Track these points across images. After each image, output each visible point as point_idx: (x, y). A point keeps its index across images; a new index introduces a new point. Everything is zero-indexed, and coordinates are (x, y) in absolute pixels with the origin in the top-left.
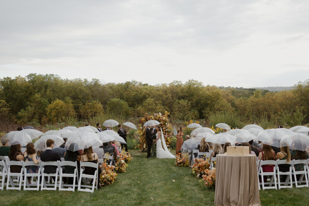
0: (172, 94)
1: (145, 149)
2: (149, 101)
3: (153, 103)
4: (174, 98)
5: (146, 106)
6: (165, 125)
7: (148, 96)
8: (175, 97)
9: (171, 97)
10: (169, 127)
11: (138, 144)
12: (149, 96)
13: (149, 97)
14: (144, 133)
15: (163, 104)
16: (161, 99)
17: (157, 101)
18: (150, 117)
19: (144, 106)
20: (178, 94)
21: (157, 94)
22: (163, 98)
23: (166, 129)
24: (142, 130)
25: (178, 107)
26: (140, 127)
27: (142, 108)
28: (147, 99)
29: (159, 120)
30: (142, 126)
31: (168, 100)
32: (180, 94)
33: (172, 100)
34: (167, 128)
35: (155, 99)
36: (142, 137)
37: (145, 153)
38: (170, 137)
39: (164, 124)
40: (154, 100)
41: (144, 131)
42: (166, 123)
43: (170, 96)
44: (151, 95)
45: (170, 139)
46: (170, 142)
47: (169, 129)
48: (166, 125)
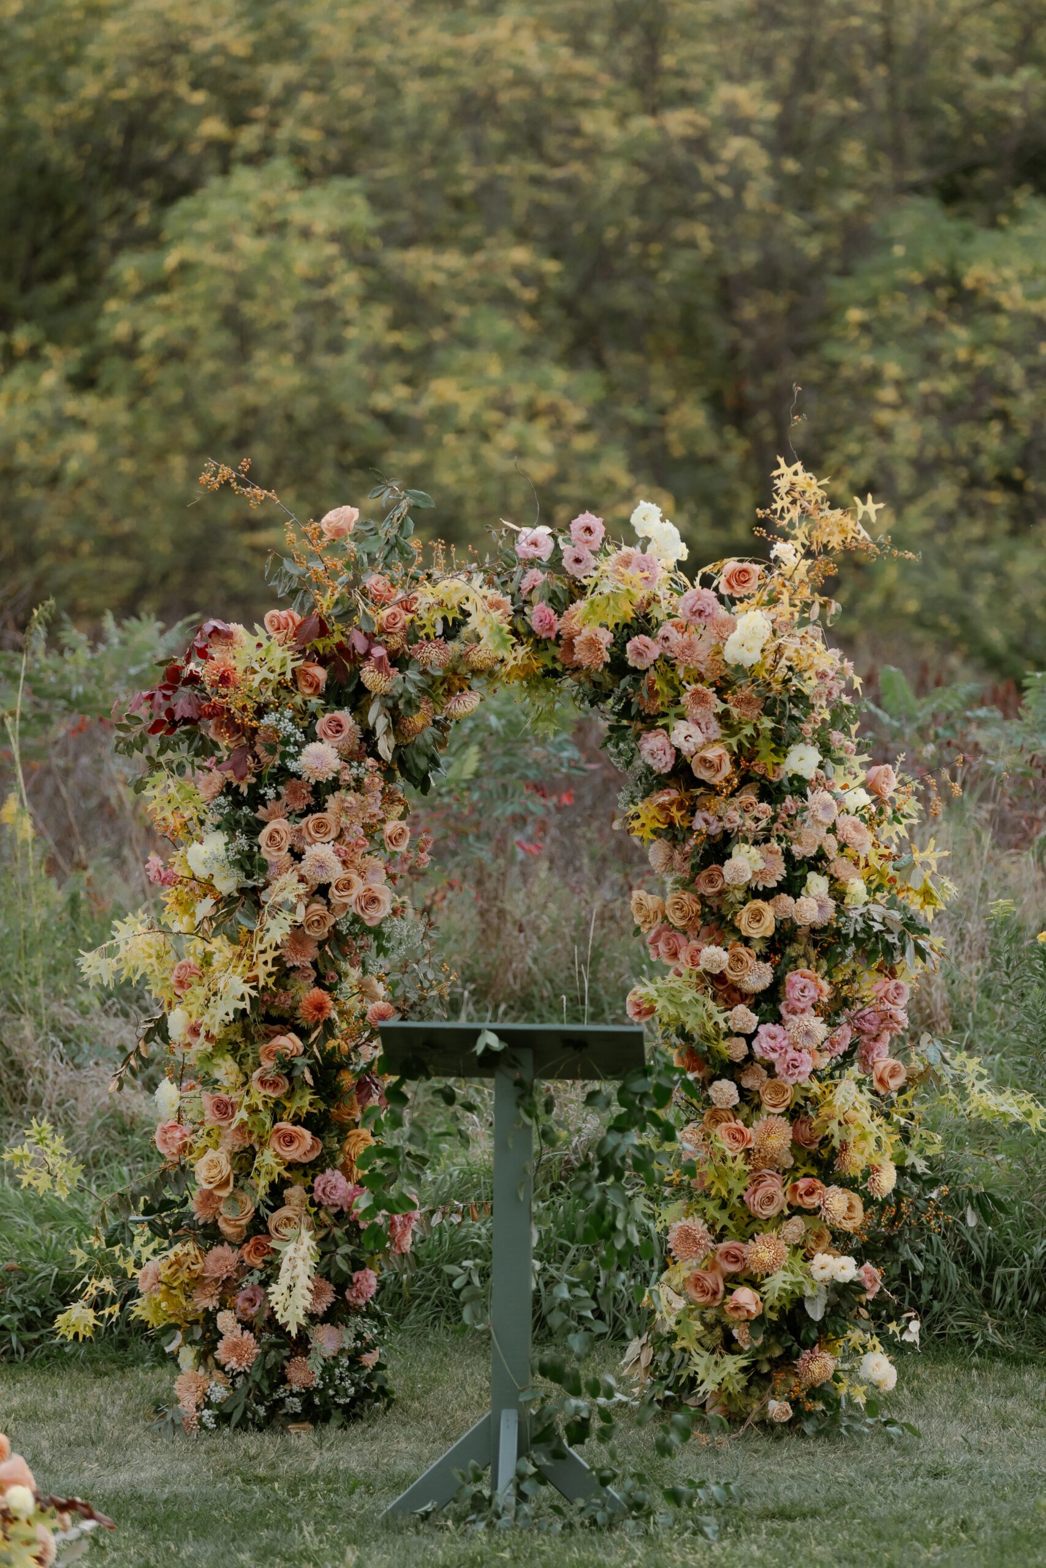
0: (784, 66)
1: (301, 1344)
2: (249, 245)
3: (349, 280)
4: (834, 184)
5: (172, 354)
6: (770, 793)
7: (213, 127)
8: (853, 153)
9: (758, 160)
10: (863, 840)
11: (141, 1239)
12: (238, 120)
13: (249, 138)
14: (284, 973)
15: (568, 306)
16: (523, 197)
17: (438, 242)
18: (425, 596)
19: (113, 368)
20: (937, 72)
21: (429, 72)
22: (575, 168)
23: (792, 886)
24: (227, 902)
25: (948, 385)
26: (190, 831)
27: (87, 405)
28: (187, 188)
29: (618, 666)
30: (229, 826)
31: (688, 213)
32: (984, 68)
33: (793, 220)
34: (818, 861)
35: (378, 200)
36: (225, 1069)
37: (301, 1436)
38: (883, 1059)
39: (743, 757)
40: (362, 216)
41: (277, 930)
42: (781, 743)
43: (739, 125)
44: (291, 91)
45: (883, 1108)
46: (887, 1180)
47: (857, 887)
48: (799, 786)
